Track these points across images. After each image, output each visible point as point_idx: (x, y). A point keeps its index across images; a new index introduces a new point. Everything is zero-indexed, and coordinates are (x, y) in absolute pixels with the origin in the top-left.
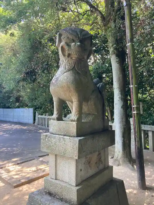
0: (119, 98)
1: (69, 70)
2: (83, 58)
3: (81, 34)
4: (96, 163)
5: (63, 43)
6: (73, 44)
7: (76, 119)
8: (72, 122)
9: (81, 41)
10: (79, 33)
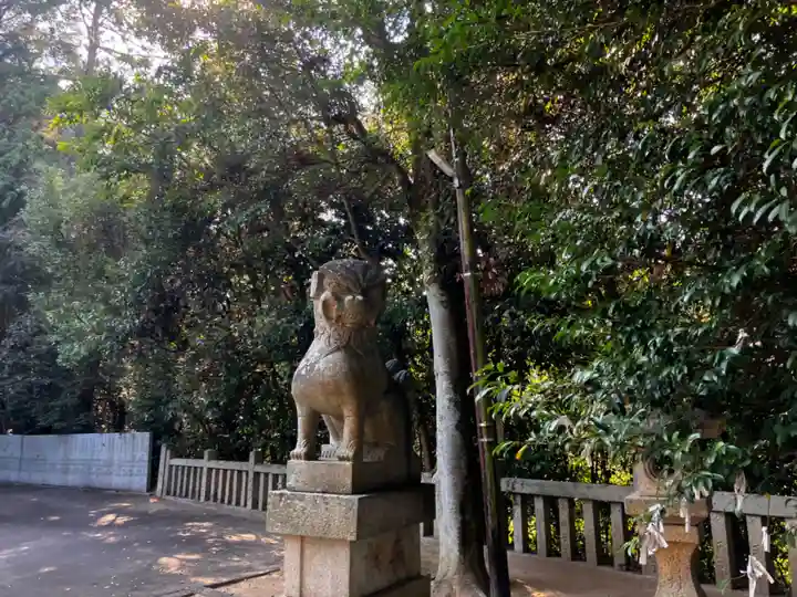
0: (450, 400)
1: (338, 349)
2: (368, 323)
3: (364, 275)
4: (391, 562)
5: (326, 294)
6: (350, 297)
7: (351, 454)
8: (343, 463)
9: (363, 293)
10: (360, 276)
